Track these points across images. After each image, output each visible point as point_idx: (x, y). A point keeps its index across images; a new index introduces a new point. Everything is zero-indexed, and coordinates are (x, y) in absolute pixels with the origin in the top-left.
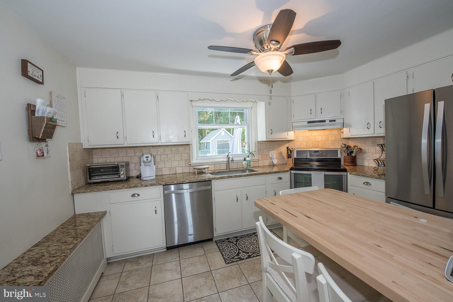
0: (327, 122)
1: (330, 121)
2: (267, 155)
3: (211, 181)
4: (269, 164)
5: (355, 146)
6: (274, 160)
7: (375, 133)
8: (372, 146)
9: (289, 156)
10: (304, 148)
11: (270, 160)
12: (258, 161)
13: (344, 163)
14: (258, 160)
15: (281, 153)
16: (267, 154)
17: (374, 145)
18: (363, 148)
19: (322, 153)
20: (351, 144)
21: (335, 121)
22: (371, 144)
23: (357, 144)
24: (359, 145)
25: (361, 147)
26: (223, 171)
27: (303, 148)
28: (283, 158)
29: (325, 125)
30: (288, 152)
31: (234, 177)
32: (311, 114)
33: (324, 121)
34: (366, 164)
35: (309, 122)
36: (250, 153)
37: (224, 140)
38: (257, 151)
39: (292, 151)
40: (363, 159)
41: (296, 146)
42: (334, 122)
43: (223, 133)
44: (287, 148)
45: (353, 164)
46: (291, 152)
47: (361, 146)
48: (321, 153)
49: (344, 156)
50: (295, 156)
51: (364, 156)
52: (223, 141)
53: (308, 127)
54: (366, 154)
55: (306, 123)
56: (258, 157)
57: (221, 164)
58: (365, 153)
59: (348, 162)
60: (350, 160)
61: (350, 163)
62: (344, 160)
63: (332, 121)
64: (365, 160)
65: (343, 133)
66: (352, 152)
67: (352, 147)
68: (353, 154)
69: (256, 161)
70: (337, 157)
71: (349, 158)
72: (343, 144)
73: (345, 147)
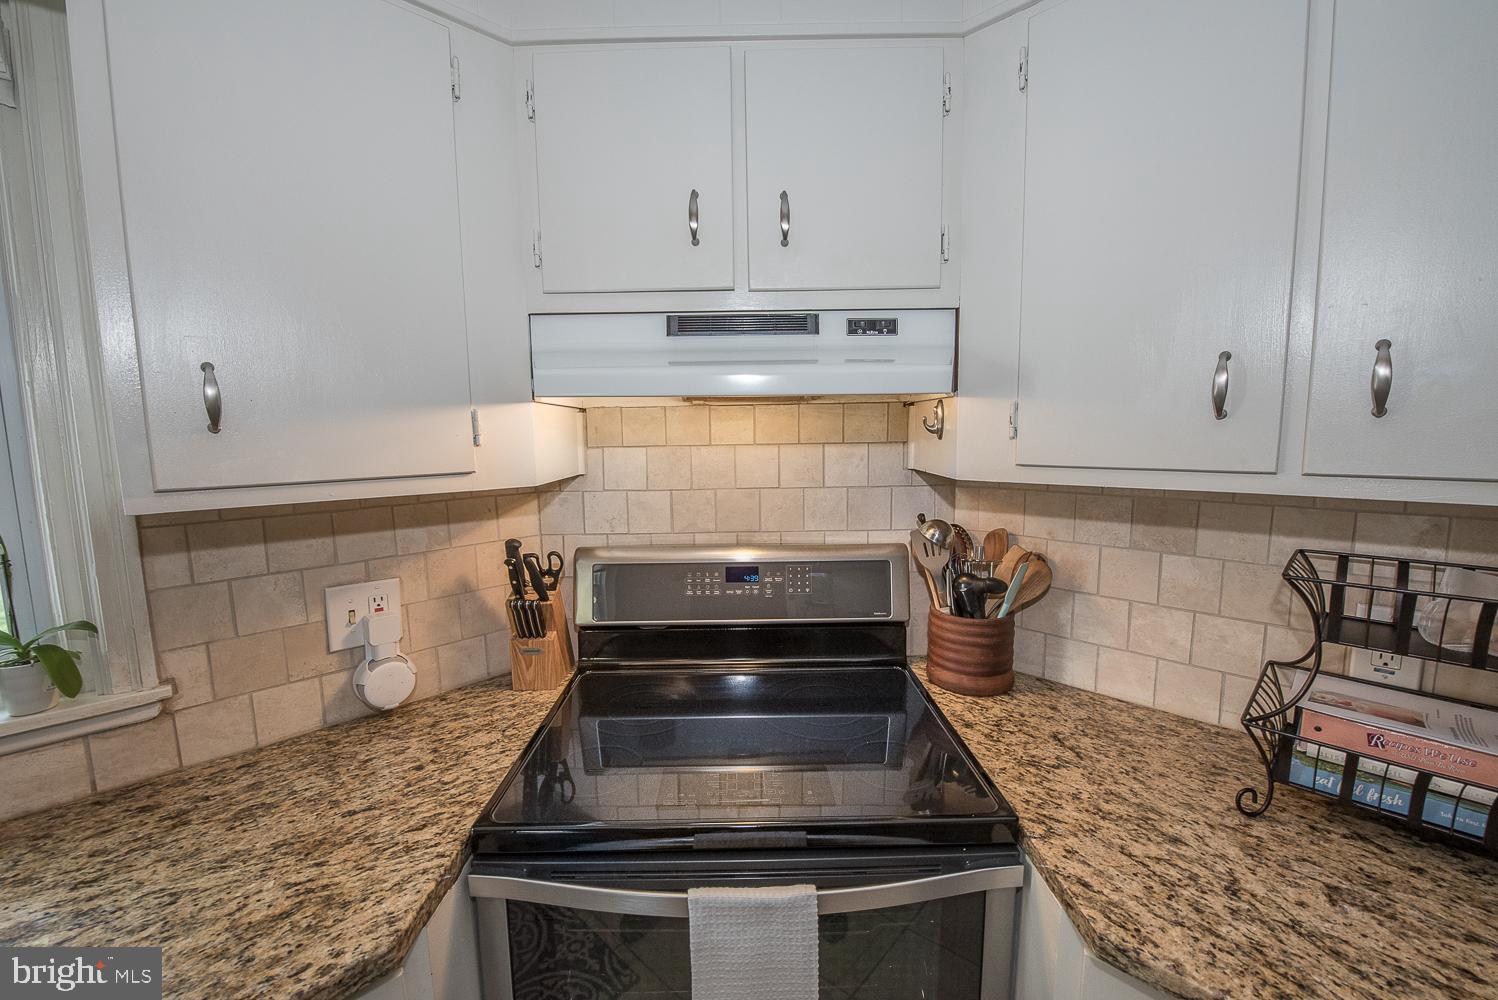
0: (833, 328)
1: (854, 327)
2: (298, 628)
4: (332, 718)
5: (1001, 540)
8: (1134, 546)
9: (529, 622)
10: (656, 540)
11: (338, 679)
12: (167, 714)
13: (930, 661)
14: (155, 711)
15: (463, 593)
16: (298, 620)
17: (1145, 543)
18: (1056, 553)
19: (781, 585)
20: (978, 521)
21: (891, 327)
23: (1011, 524)
24: (1032, 531)
25: (1042, 550)
27: (646, 540)
28: (489, 624)
29: (815, 362)
30: (518, 591)
32: (695, 241)
33: (807, 323)
34: (1077, 672)
35: (682, 325)
36: (23, 656)
39: (555, 575)
40: (1055, 636)
41: (598, 530)
44: (512, 547)
45: (983, 683)
46: (546, 579)
47: (1044, 538)
48: (774, 585)
49: (932, 612)
50: (585, 614)
51: (1064, 615)
54: (1080, 605)
55: (656, 333)
58: (1072, 591)
59: (960, 661)
60: (974, 656)
61: (975, 675)
62: (933, 639)
63: (872, 326)
64: (1071, 648)
65: (940, 433)
66: (998, 588)
67: (979, 538)
68: (1000, 608)
69: (110, 730)
70: (878, 617)
71: (968, 634)
72: (922, 519)
73: (942, 544)
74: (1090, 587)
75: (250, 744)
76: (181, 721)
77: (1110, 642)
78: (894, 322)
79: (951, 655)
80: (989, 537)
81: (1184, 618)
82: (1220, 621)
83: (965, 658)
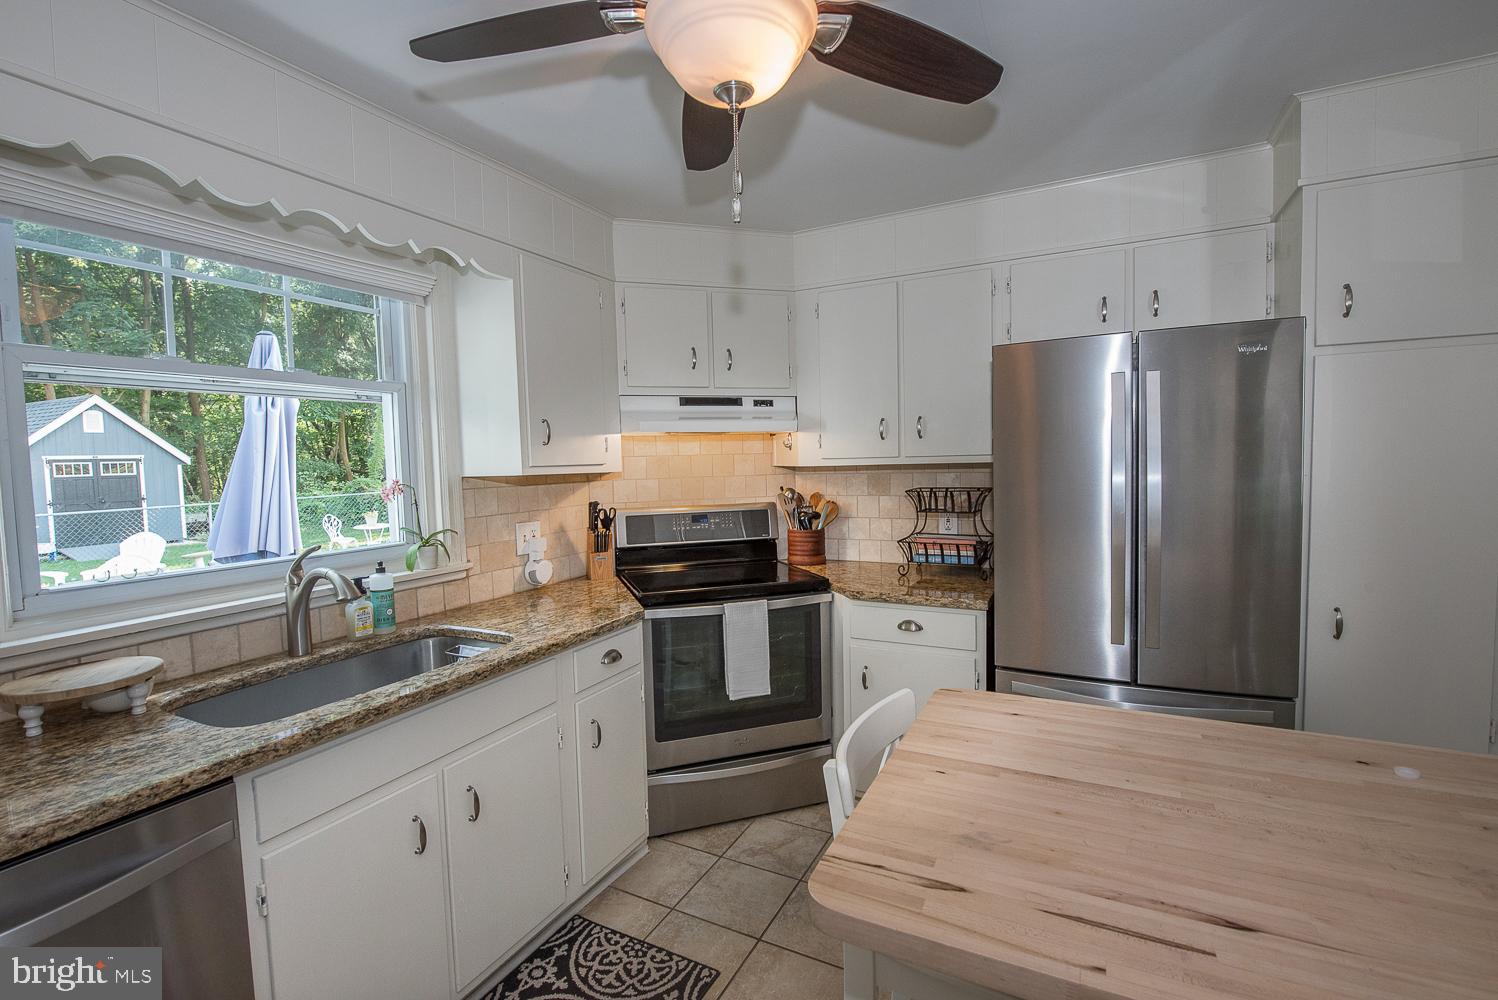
0: (748, 404)
1: (757, 403)
2: (507, 542)
3: (229, 780)
4: (517, 590)
5: (817, 497)
6: (537, 567)
7: (903, 454)
8: (870, 494)
9: (600, 545)
11: (520, 570)
12: (467, 577)
13: (790, 554)
14: (464, 575)
15: (561, 532)
16: (507, 538)
17: (874, 492)
18: (840, 501)
19: (719, 523)
20: (805, 487)
21: (771, 403)
22: (865, 488)
23: (821, 488)
24: (831, 491)
25: (834, 500)
26: (270, 673)
28: (570, 550)
29: (739, 418)
30: (594, 527)
31: (402, 709)
32: (694, 367)
33: (736, 402)
34: (852, 554)
35: (686, 401)
36: (426, 543)
37: (100, 457)
38: (459, 528)
39: (611, 520)
40: (842, 539)
41: (624, 499)
42: (769, 408)
43: (94, 424)
44: (593, 506)
45: (815, 559)
46: (608, 522)
47: (835, 493)
48: (715, 523)
49: (789, 531)
50: (623, 543)
51: (845, 529)
52: (96, 462)
53: (681, 419)
54: (851, 523)
55: (674, 404)
56: (465, 560)
57: (243, 629)
58: (847, 517)
59: (804, 551)
60: (809, 546)
61: (810, 555)
62: (790, 544)
63: (763, 403)
64: (849, 543)
65: (790, 448)
66: (817, 516)
67: (807, 498)
68: (818, 524)
69: (455, 580)
70: (764, 537)
71: (806, 537)
72: (782, 488)
73: (792, 499)
74: (854, 514)
75: (491, 597)
76: (472, 581)
77: (863, 537)
78: (771, 401)
79: (799, 548)
80: (811, 497)
81: (889, 521)
82: (900, 521)
83: (805, 548)
